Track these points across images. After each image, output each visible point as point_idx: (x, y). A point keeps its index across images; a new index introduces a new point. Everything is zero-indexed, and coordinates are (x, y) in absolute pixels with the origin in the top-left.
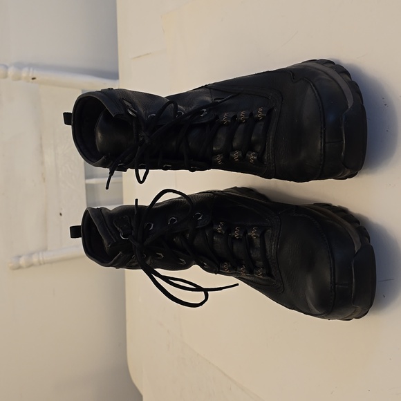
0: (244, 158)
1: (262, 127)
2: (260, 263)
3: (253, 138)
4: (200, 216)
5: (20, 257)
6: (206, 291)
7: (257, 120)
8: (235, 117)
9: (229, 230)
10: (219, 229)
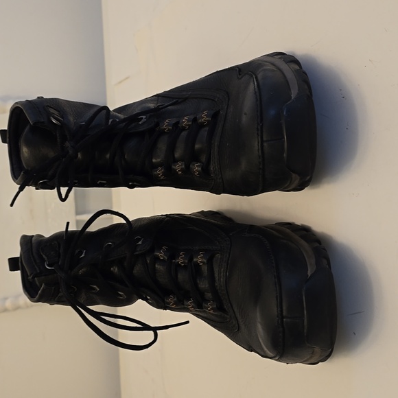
0: (187, 169)
1: (206, 133)
2: (209, 295)
3: (197, 146)
4: (139, 240)
5: (6, 299)
6: (155, 329)
7: (202, 126)
8: (177, 123)
9: (173, 255)
10: (161, 254)
